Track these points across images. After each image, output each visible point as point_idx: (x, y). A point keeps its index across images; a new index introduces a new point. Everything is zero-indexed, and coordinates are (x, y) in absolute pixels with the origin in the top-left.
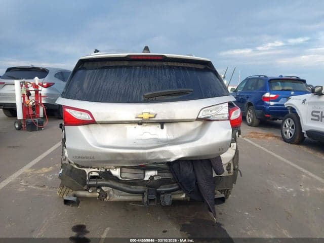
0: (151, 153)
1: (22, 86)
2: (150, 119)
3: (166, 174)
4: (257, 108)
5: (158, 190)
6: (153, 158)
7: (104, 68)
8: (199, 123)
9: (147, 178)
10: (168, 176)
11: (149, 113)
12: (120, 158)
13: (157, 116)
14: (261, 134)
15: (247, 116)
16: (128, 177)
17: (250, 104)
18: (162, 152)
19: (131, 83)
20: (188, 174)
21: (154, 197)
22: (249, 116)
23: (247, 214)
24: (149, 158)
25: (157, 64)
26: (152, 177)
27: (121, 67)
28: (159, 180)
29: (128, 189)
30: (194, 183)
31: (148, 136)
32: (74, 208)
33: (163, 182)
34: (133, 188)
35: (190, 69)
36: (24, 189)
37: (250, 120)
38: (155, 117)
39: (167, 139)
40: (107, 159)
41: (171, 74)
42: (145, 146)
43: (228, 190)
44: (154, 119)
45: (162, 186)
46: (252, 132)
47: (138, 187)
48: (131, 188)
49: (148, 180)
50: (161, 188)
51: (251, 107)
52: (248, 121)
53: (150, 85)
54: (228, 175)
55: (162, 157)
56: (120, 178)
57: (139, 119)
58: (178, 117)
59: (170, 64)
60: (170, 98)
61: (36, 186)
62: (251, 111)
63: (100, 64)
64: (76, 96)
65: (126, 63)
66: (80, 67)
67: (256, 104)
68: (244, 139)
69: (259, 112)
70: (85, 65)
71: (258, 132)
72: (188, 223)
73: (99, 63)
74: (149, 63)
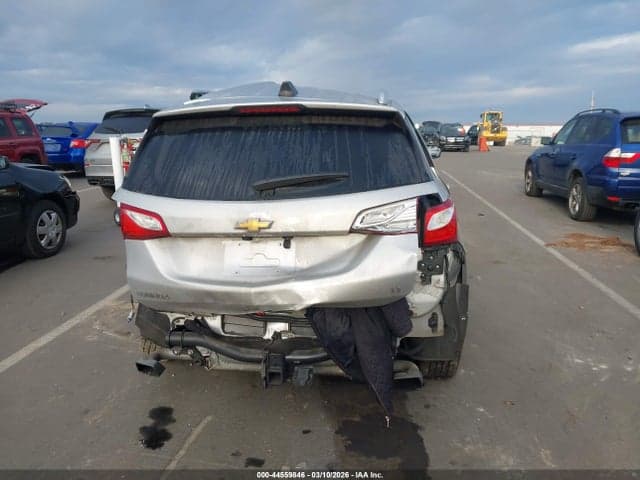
0: (261, 293)
1: (122, 147)
2: (262, 231)
3: (305, 330)
4: (591, 183)
5: (287, 357)
6: (265, 303)
7: (193, 131)
8: (359, 239)
9: (268, 336)
10: (308, 332)
11: (260, 220)
12: (210, 301)
13: (274, 226)
14: (594, 238)
15: (570, 200)
16: (237, 332)
17: (577, 173)
18: (280, 293)
19: (235, 162)
20: (339, 333)
21: (278, 369)
22: (574, 199)
23: (482, 410)
24: (257, 303)
25: (291, 121)
26: (277, 335)
27: (224, 129)
28: (291, 340)
29: (234, 353)
30: (352, 349)
31: (260, 261)
32: (152, 378)
33: (296, 344)
34: (244, 352)
35: (353, 128)
36: (96, 338)
37: (574, 207)
38: (269, 227)
39: (295, 268)
40: (191, 301)
41: (314, 139)
42: (254, 280)
43: (449, 362)
44: (267, 231)
45: (295, 352)
46: (573, 235)
47: (253, 350)
48: (239, 351)
49: (269, 340)
50: (294, 355)
51: (579, 179)
52: (572, 210)
53: (268, 164)
54: (431, 335)
55: (279, 301)
56: (223, 334)
57: (241, 231)
58: (313, 227)
59: (315, 120)
60: (302, 190)
61: (116, 332)
62: (579, 188)
63: (188, 125)
64: (141, 186)
65: (233, 122)
66: (156, 131)
67: (589, 173)
68: (551, 250)
69: (594, 190)
70: (165, 127)
71: (588, 234)
72: (357, 419)
73: (188, 122)
74: (276, 120)
